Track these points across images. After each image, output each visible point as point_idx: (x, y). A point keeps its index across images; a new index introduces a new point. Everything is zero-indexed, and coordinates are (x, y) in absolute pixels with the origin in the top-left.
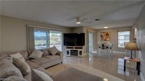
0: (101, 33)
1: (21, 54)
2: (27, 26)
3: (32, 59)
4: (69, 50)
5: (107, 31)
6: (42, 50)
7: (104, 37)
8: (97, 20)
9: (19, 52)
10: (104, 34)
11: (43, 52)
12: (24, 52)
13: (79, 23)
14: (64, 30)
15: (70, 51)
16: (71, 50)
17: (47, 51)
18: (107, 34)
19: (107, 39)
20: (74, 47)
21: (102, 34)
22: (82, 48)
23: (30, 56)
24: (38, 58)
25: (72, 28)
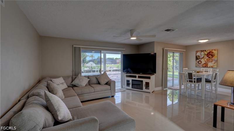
0: (197, 52)
1: (64, 79)
2: (73, 46)
3: (75, 86)
4: (130, 79)
5: (209, 49)
6: (88, 77)
7: (202, 60)
8: (168, 30)
9: (62, 77)
10: (203, 53)
11: (89, 79)
12: (68, 77)
13: (135, 38)
14: (124, 49)
15: (131, 82)
16: (132, 80)
17: (95, 78)
18: (210, 55)
19: (210, 64)
20: (137, 76)
21: (198, 54)
22: (149, 78)
23: (74, 83)
24: (81, 86)
25: (138, 46)
